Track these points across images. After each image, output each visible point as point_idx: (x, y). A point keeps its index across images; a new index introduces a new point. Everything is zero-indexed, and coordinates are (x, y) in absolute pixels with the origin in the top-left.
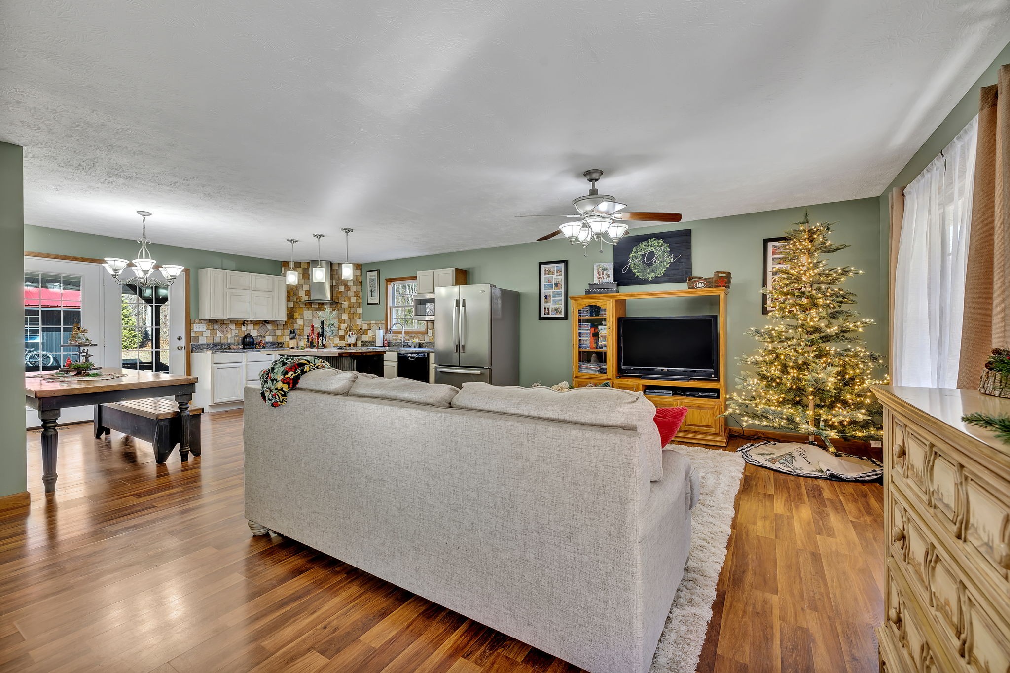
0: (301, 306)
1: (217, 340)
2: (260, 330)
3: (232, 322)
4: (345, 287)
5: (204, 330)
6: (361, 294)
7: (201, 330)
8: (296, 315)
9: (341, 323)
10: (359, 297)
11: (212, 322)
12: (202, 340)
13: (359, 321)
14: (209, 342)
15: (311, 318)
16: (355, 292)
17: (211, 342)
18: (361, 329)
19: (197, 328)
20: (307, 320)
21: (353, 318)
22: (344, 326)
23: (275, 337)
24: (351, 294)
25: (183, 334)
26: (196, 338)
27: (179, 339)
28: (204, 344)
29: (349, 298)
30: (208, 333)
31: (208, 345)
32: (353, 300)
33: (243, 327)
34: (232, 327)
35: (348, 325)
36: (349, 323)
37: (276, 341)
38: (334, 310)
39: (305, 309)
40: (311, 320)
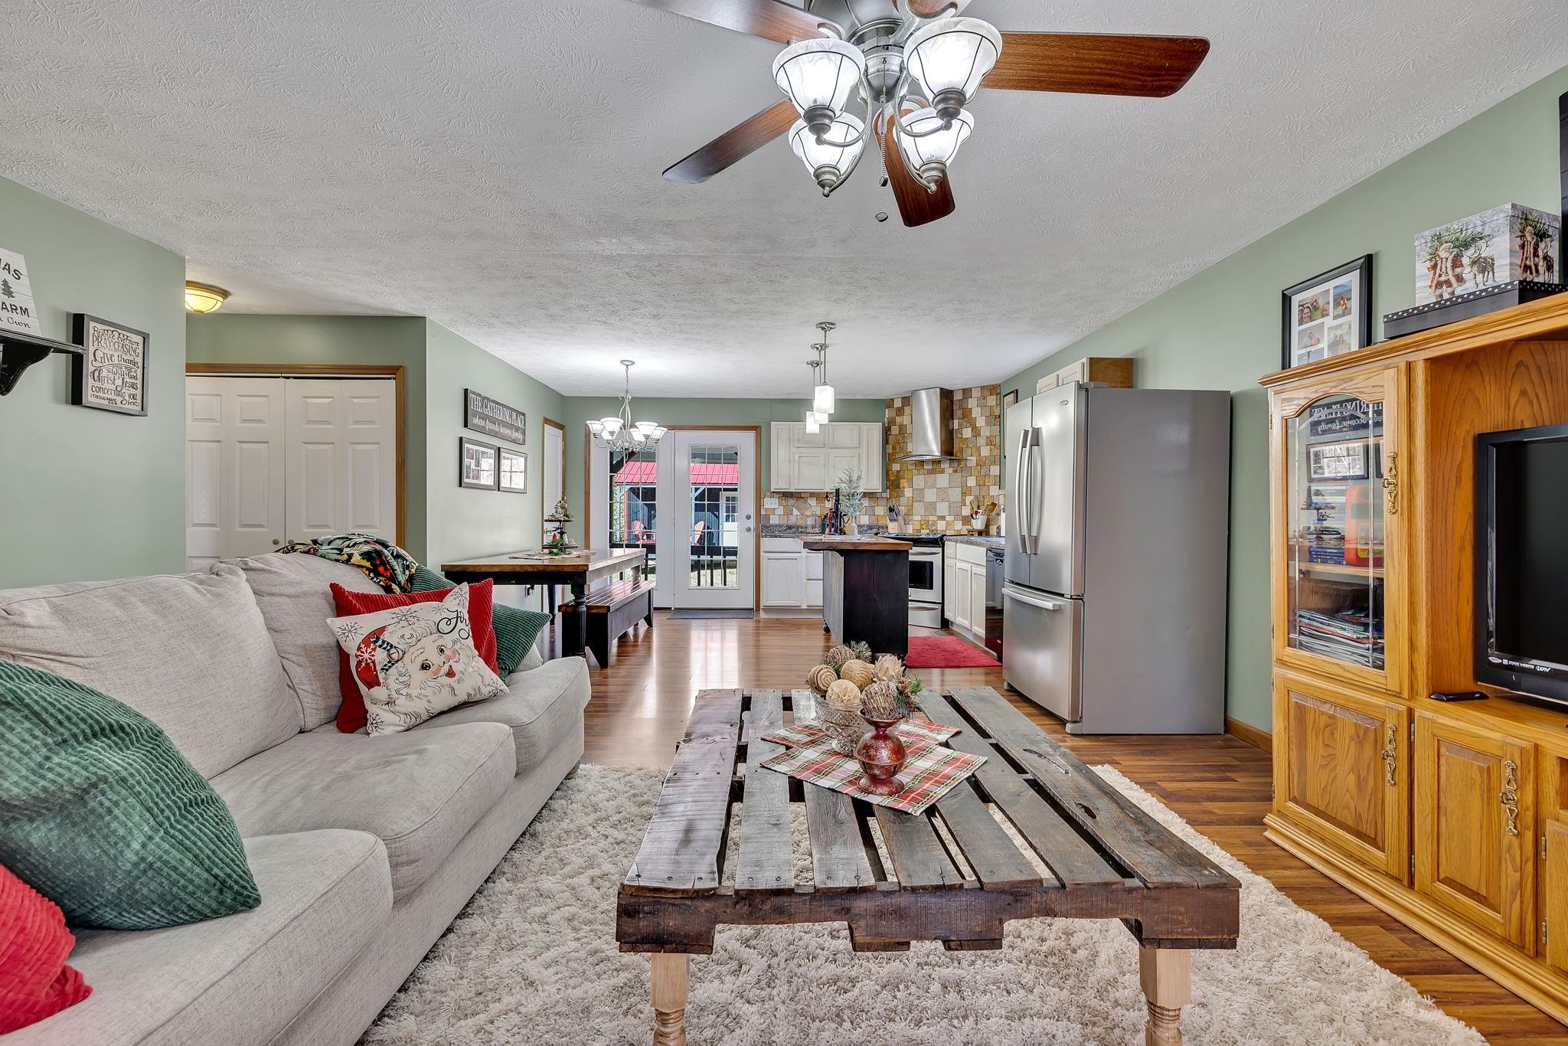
0: (910, 467)
1: (792, 520)
3: (812, 495)
4: (972, 431)
5: (776, 506)
6: (998, 440)
7: (772, 507)
8: (903, 483)
9: (964, 494)
10: (995, 445)
11: (786, 495)
12: (774, 520)
13: (994, 490)
14: (782, 522)
15: (922, 486)
16: (987, 437)
17: (785, 523)
18: (994, 504)
19: (770, 503)
20: (917, 490)
21: (984, 485)
22: (969, 499)
23: (874, 518)
24: (981, 441)
25: (752, 513)
26: (767, 517)
27: (748, 517)
28: (776, 526)
29: (979, 449)
30: (780, 511)
31: (780, 526)
32: (985, 451)
33: (827, 502)
34: (813, 502)
35: (977, 497)
36: (978, 494)
37: (875, 523)
38: (955, 471)
39: (915, 472)
40: (923, 489)
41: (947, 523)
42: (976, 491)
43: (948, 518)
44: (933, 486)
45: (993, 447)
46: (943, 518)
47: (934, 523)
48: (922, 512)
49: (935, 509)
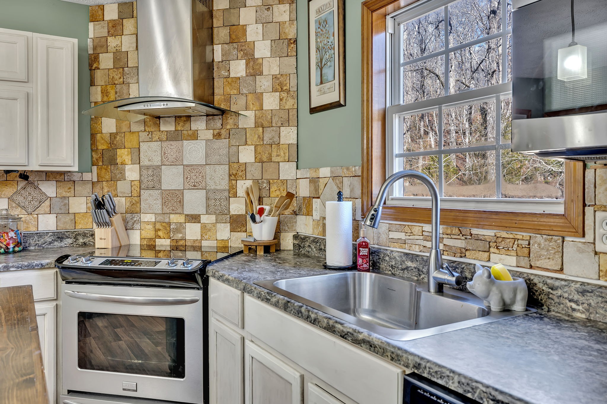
0: (134, 124)
2: (20, 199)
4: (247, 65)
6: (293, 82)
8: (123, 155)
9: (233, 177)
10: (288, 91)
13: (287, 171)
15: (157, 161)
16: (275, 77)
18: (290, 196)
20: (148, 168)
21: (270, 160)
22: (243, 186)
23: (68, 218)
24: (264, 83)
29: (259, 97)
32: (271, 102)
35: (256, 181)
36: (258, 176)
37: (70, 227)
38: (218, 136)
39: (143, 135)
40: (159, 167)
41: (204, 228)
42: (255, 171)
43: (204, 219)
44: (177, 162)
45: (284, 95)
46: (195, 218)
47: (180, 228)
48: (158, 206)
49: (181, 202)
